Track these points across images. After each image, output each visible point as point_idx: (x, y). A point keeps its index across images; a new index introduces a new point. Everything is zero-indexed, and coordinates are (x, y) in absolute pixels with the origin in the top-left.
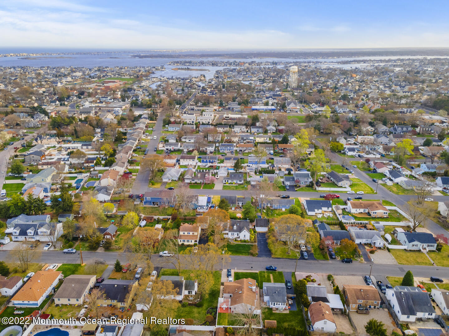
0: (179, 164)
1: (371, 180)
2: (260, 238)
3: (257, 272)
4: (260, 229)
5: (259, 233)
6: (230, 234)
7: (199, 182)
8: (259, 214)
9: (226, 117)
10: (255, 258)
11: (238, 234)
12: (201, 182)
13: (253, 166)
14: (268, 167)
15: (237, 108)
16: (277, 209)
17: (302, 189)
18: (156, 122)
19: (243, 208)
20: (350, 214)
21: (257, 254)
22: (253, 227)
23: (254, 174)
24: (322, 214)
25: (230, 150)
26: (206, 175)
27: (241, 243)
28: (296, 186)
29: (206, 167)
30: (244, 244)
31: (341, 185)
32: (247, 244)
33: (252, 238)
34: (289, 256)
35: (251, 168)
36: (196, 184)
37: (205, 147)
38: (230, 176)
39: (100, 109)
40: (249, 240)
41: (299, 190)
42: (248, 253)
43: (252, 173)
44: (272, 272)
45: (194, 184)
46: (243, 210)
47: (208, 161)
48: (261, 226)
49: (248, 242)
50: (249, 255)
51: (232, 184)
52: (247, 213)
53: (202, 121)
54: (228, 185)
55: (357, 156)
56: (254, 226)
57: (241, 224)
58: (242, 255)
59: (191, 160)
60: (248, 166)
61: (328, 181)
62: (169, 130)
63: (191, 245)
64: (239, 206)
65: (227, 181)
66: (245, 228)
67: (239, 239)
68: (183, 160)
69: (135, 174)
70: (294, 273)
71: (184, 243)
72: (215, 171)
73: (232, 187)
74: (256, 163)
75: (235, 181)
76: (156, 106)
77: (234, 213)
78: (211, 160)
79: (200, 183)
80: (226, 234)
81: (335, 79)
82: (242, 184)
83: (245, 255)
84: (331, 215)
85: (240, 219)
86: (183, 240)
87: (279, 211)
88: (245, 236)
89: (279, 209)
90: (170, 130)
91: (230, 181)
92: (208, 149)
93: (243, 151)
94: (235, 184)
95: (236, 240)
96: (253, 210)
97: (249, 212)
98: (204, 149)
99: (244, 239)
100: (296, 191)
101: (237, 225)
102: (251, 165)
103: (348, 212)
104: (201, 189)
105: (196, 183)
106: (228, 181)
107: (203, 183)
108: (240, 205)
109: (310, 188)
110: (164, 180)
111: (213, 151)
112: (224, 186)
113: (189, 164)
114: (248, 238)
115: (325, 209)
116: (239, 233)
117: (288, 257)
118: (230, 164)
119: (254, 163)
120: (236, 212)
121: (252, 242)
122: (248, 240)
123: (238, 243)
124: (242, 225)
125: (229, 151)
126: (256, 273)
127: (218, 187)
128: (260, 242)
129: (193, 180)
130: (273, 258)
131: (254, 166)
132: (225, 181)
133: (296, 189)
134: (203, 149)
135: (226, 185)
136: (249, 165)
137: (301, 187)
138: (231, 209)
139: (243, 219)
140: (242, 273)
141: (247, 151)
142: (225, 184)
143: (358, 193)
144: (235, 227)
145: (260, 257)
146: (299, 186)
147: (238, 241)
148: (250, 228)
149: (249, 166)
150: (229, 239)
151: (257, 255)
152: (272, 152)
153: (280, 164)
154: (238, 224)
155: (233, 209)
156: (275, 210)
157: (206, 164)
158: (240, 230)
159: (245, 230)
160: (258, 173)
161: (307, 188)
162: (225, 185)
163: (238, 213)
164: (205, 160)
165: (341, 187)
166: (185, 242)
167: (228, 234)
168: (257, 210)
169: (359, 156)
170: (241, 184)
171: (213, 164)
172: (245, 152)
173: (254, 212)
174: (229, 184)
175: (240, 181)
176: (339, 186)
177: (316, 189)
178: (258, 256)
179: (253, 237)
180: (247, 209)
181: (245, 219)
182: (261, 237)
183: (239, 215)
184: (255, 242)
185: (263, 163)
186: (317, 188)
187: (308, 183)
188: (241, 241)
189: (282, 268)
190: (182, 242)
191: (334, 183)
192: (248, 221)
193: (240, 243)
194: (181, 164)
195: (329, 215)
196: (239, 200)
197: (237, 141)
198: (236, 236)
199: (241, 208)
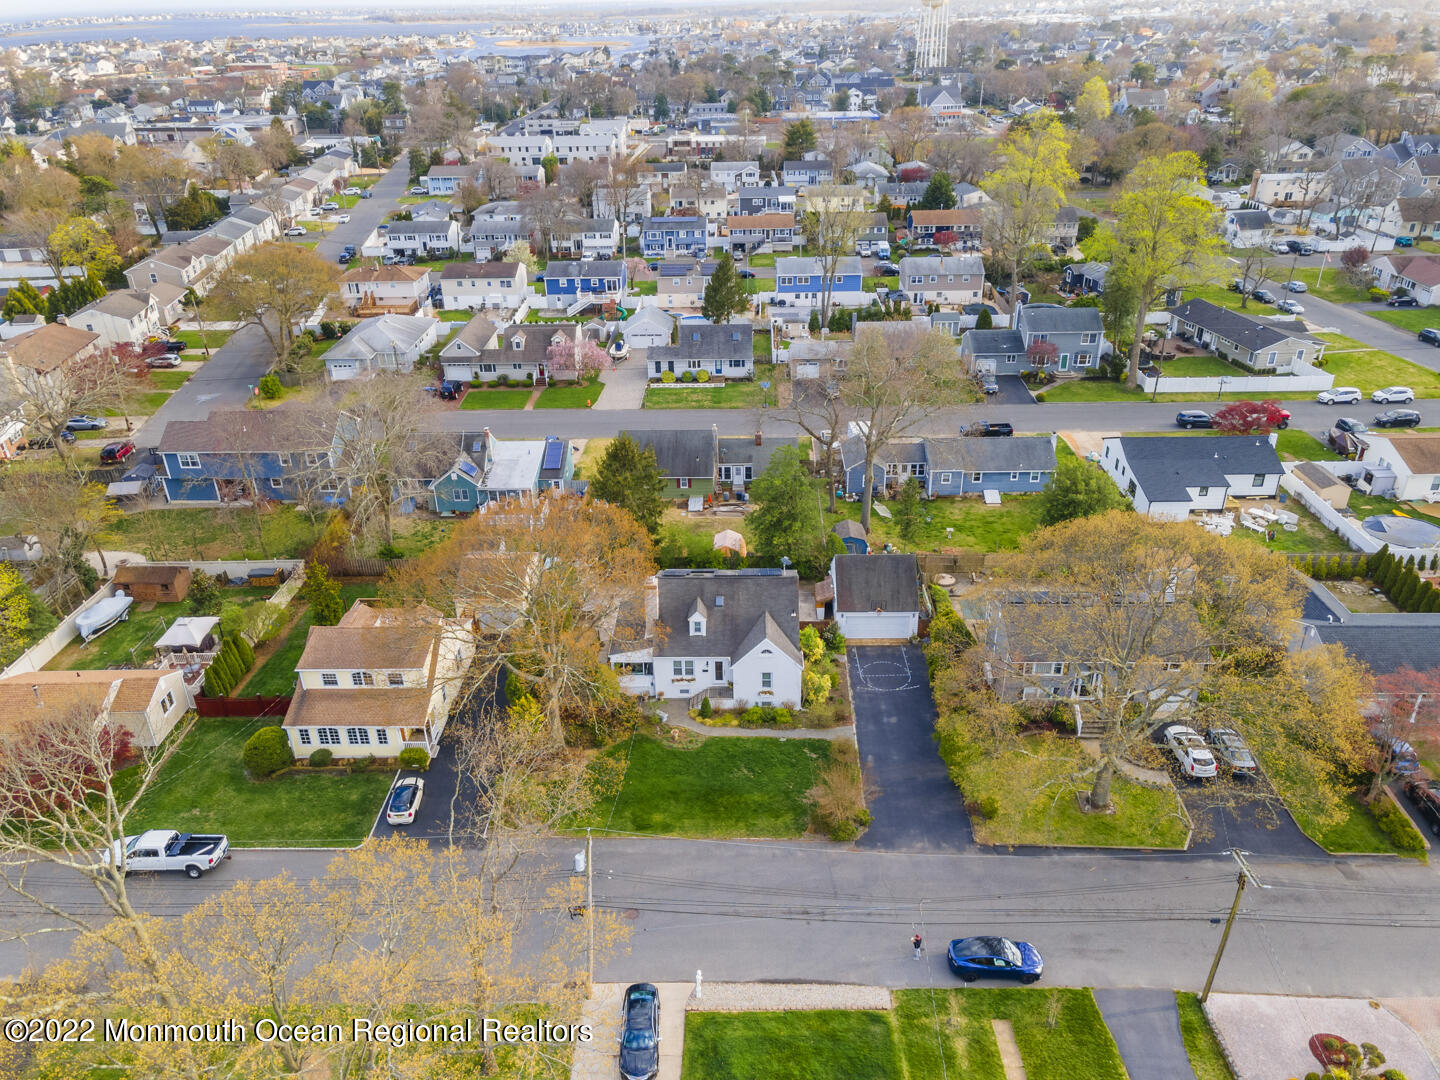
0: (438, 304)
1: (1412, 338)
2: (871, 687)
3: (877, 998)
4: (863, 627)
5: (863, 653)
6: (664, 667)
7: (517, 375)
8: (854, 529)
9: (676, 144)
10: (848, 861)
11: (719, 666)
12: (530, 376)
13: (798, 302)
14: (875, 303)
15: (722, 121)
16: (948, 498)
17: (1065, 388)
18: (384, 171)
19: (756, 499)
20: (1401, 510)
21: (862, 823)
22: (821, 611)
23: (806, 333)
24: (1231, 516)
25: (688, 246)
26: (556, 339)
27: (745, 733)
28: (1031, 378)
29: (571, 312)
30: (764, 741)
31: (1269, 366)
32: (783, 735)
33: (818, 690)
34: (1108, 828)
35: (792, 310)
36: (502, 389)
37: (576, 236)
38: (683, 340)
39: (171, 138)
40: (798, 707)
41: (1051, 395)
42: (799, 811)
43: (800, 330)
44: (1005, 996)
45: (491, 385)
46: (754, 508)
47: (578, 283)
48: (875, 605)
49: (793, 719)
50: (800, 829)
51: (695, 380)
52: (777, 526)
53: (574, 153)
54: (673, 385)
55: (1285, 248)
56: (828, 607)
57: (742, 596)
58: (752, 830)
59: (496, 282)
60: (773, 302)
61: (1187, 351)
62: (432, 193)
63: (384, 761)
64: (727, 486)
65: (665, 367)
66: (771, 625)
67: (728, 704)
68: (454, 282)
69: (199, 352)
70: (1198, 1003)
71: (330, 747)
72: (611, 326)
73: (695, 397)
74: (815, 285)
75: (708, 367)
76: (399, 123)
77: (698, 526)
78: (594, 281)
79: (527, 385)
80: (636, 668)
81: (1082, 43)
82: (748, 379)
83: (776, 833)
84: (1288, 518)
85: (733, 566)
86: (322, 732)
87: (964, 506)
88: (767, 683)
89: (964, 499)
90: (437, 192)
91: (681, 367)
92: (586, 243)
93: (748, 246)
94: (710, 380)
95: (705, 712)
96: (814, 502)
97: (793, 517)
98: (570, 244)
99: (767, 698)
100: (1040, 399)
101: (711, 606)
102: (789, 297)
103: (1380, 499)
104: (529, 407)
105: (503, 381)
106: (671, 368)
107: (541, 382)
108: (738, 480)
109: (1108, 385)
110: (338, 374)
111: (610, 252)
112: (650, 393)
113: (489, 305)
114: (787, 691)
115: (1241, 483)
116: (725, 660)
117: (1100, 840)
118: (684, 297)
119: (805, 289)
120: (711, 525)
121: (820, 724)
122: (789, 707)
123: (717, 733)
124: (744, 604)
125: (684, 252)
126: (874, 1017)
127: (620, 396)
128: (876, 717)
129: (488, 368)
130: (986, 849)
131: (805, 304)
132: (658, 364)
133: (1034, 394)
134: (565, 244)
135: (661, 385)
136: (780, 296)
137: (1059, 382)
138: (684, 505)
139: (755, 562)
140: (750, 1019)
141: (766, 248)
142: (659, 380)
143: (1379, 395)
144: (698, 618)
145: (889, 844)
146: (1051, 379)
147: (717, 713)
148: (803, 618)
149: (782, 303)
150: (658, 699)
151: (861, 832)
152: (884, 245)
153: (931, 289)
154: (720, 601)
155: (696, 504)
156: (939, 503)
157: (568, 297)
158: (734, 639)
159: (766, 644)
160: (825, 331)
161: (1088, 384)
162: (654, 386)
163: (725, 526)
164: (563, 282)
165: (1272, 372)
166: (336, 740)
167: (648, 669)
168: (837, 505)
169: (1294, 248)
170: (741, 380)
171: (604, 299)
172: (760, 251)
173: (822, 520)
174: (679, 380)
175: (737, 364)
176: (1257, 368)
177: (1140, 388)
178: (869, 841)
179: (826, 682)
180: (777, 498)
181: (766, 560)
182: (876, 682)
183: (731, 538)
184: (841, 719)
185: (850, 283)
186: (1149, 384)
187: (1092, 363)
188: (740, 712)
189: (1080, 948)
190: (316, 744)
191: (1223, 356)
192: (785, 573)
193: (732, 731)
194: (449, 304)
195: (1273, 517)
196: (728, 451)
197: (724, 215)
198: (703, 679)
199: (740, 497)
